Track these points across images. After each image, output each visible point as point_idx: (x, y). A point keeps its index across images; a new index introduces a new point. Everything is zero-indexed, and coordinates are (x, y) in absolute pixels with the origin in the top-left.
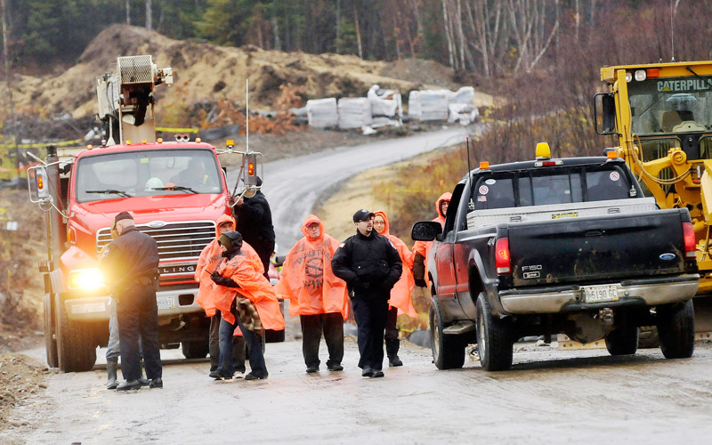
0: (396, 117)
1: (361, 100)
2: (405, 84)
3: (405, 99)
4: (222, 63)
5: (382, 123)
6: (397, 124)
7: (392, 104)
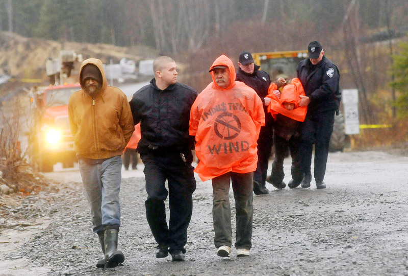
0: (134, 74)
1: (117, 66)
2: (137, 58)
3: (137, 65)
4: (49, 49)
5: (127, 77)
6: (134, 77)
7: (131, 67)
